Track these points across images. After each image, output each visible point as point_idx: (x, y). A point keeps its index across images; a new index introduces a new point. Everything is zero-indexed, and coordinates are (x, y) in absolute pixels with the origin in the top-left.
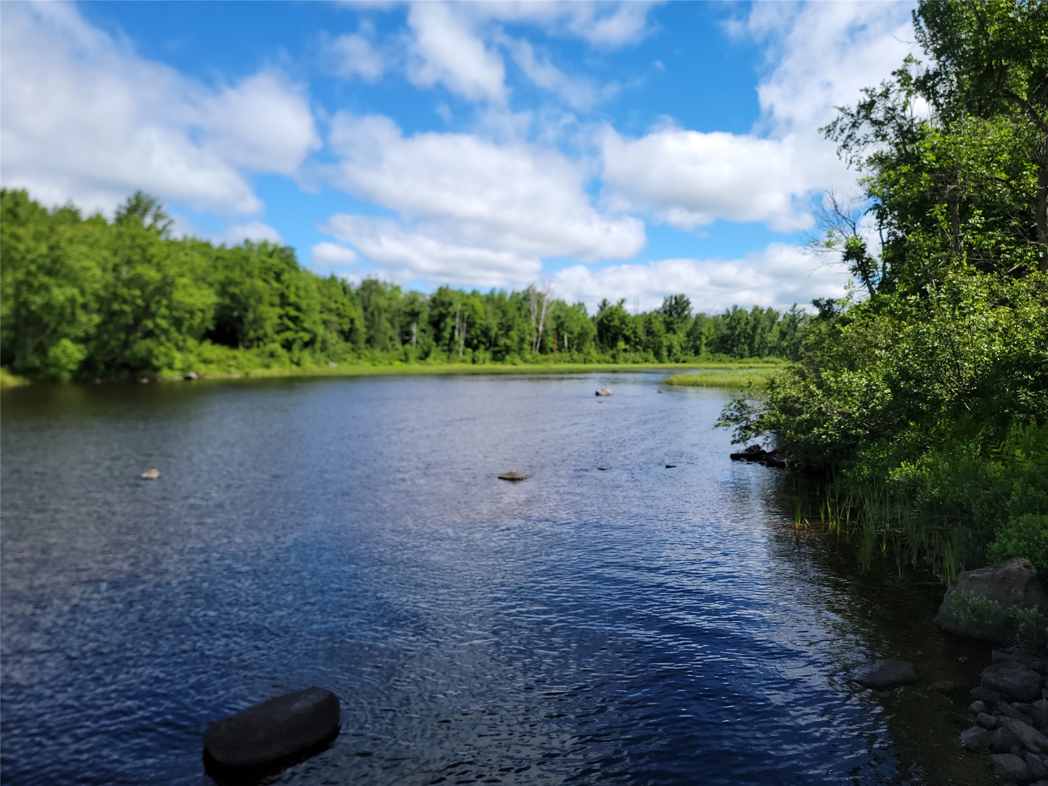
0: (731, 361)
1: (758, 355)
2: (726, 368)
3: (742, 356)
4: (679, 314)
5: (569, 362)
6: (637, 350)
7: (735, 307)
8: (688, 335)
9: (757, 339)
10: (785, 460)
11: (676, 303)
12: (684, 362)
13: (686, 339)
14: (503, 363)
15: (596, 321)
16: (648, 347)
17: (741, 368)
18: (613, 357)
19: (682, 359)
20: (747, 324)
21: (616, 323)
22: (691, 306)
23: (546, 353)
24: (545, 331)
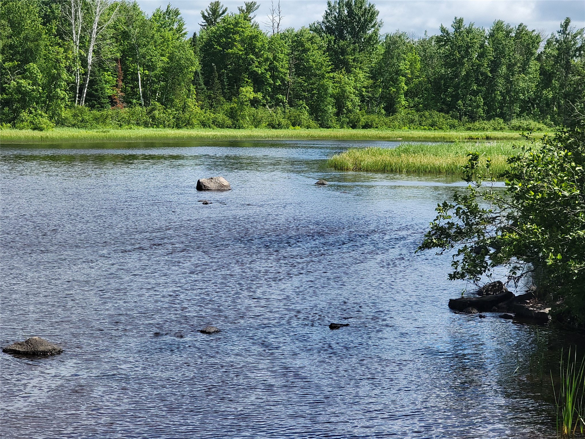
0: (452, 127)
1: (502, 116)
2: (443, 140)
3: (473, 118)
4: (355, 35)
5: (146, 125)
6: (278, 103)
7: (459, 22)
8: (374, 75)
9: (501, 84)
10: (547, 310)
11: (351, 13)
12: (366, 126)
13: (370, 82)
14: (14, 126)
15: (200, 45)
16: (299, 97)
17: (471, 138)
18: (232, 114)
19: (363, 120)
20: (481, 56)
21: (238, 49)
22: (378, 19)
23: (102, 107)
24: (100, 64)
